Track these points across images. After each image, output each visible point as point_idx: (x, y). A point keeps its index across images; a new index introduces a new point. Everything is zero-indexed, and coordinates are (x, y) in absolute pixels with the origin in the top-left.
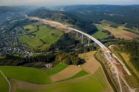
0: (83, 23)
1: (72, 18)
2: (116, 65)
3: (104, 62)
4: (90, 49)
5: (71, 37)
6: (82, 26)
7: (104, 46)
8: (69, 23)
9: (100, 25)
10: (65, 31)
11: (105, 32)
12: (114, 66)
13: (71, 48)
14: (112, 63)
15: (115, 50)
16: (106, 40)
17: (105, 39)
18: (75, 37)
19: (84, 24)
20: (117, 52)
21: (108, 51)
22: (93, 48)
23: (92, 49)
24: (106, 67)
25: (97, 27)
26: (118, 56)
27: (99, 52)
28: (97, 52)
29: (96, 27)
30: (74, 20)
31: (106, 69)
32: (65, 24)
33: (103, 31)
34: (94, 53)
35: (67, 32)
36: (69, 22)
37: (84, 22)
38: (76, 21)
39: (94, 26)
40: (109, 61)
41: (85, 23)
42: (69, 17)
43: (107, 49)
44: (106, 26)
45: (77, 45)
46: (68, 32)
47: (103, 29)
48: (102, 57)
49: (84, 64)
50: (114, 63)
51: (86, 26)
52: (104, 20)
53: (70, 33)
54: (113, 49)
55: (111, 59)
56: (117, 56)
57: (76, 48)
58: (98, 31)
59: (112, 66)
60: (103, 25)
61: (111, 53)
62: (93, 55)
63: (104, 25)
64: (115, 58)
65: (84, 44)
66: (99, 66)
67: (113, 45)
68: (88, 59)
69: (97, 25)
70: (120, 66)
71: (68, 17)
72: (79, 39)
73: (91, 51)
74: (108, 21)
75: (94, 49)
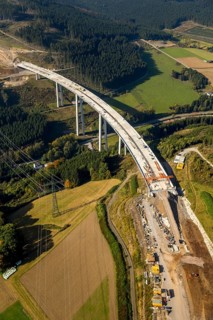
0: (95, 38)
1: (45, 17)
2: (188, 267)
3: (131, 250)
4: (91, 169)
5: (30, 105)
6: (86, 53)
7: (149, 158)
8: (29, 40)
9: (170, 44)
10: (8, 79)
11: (185, 79)
12: (175, 275)
13: (23, 159)
14: (166, 259)
15: (195, 180)
16: (183, 117)
17: (181, 110)
18: (50, 105)
19: (97, 43)
20: (203, 188)
21: (163, 186)
22: (103, 166)
23: (100, 170)
24: (136, 281)
25: (155, 57)
26: (205, 215)
27: (127, 185)
28: (115, 188)
29: (150, 55)
30: (51, 26)
31: (133, 299)
32: (10, 46)
33: (176, 75)
34: (104, 193)
35: (14, 84)
36: (28, 36)
37: (97, 35)
38: (62, 27)
39: (142, 49)
40: (159, 241)
41: (104, 36)
42: (33, 8)
43: (163, 171)
44: (194, 47)
45: (55, 142)
46: (20, 83)
47: (178, 64)
48: (130, 221)
49: (38, 259)
50: (177, 257)
51: (103, 54)
52: (192, 22)
53: (28, 86)
54: (187, 171)
55: (167, 231)
56: (198, 214)
57: (47, 160)
58: (156, 72)
59: (166, 274)
60: (181, 45)
61: (175, 193)
62: (95, 204)
63: (185, 46)
64: (189, 223)
65: (87, 136)
66: (103, 277)
67: (195, 149)
68: (68, 226)
69: (156, 45)
70: (203, 277)
71: (30, 12)
72: (65, 116)
73: (95, 180)
74: (205, 27)
75: (108, 172)
